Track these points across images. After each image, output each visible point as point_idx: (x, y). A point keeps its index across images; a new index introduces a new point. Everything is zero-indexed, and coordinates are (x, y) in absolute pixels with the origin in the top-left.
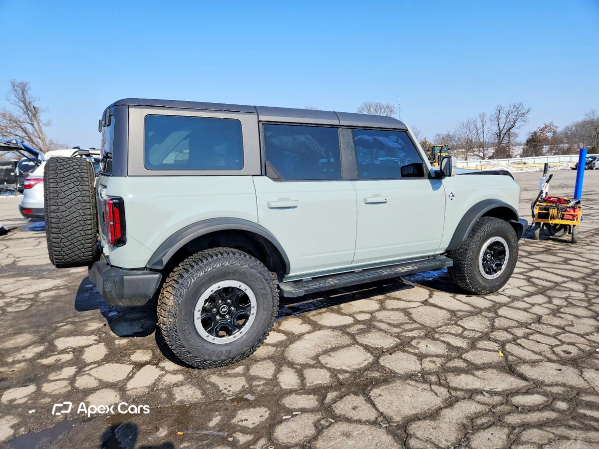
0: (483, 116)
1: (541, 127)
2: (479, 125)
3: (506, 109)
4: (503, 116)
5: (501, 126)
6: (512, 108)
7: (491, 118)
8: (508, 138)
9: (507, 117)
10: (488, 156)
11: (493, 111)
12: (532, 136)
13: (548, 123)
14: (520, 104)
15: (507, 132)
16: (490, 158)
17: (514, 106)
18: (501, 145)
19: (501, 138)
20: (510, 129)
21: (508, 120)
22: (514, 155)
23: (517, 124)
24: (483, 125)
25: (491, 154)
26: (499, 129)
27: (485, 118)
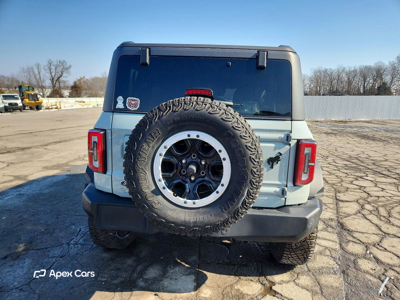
0: (38, 66)
1: (78, 79)
2: (36, 71)
3: (55, 63)
4: (53, 68)
5: (53, 74)
6: (59, 63)
7: (44, 68)
8: (59, 84)
9: (56, 69)
10: (46, 95)
11: (46, 63)
12: (74, 84)
13: (82, 76)
14: (64, 61)
15: (57, 79)
16: (48, 97)
17: (60, 62)
18: (55, 88)
19: (54, 83)
20: (59, 77)
21: (57, 71)
22: (65, 96)
23: (64, 75)
24: (39, 73)
25: (48, 94)
26: (52, 77)
27: (40, 67)
